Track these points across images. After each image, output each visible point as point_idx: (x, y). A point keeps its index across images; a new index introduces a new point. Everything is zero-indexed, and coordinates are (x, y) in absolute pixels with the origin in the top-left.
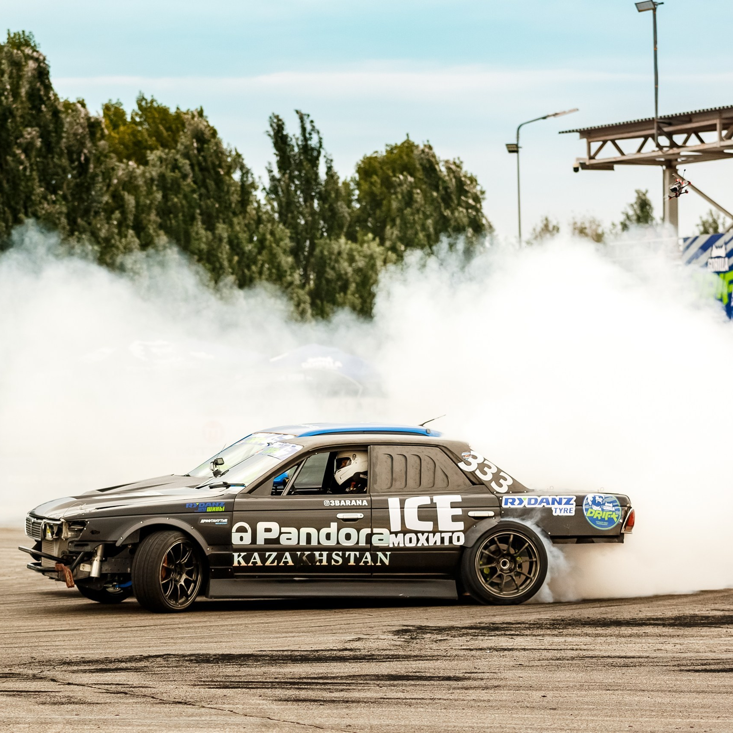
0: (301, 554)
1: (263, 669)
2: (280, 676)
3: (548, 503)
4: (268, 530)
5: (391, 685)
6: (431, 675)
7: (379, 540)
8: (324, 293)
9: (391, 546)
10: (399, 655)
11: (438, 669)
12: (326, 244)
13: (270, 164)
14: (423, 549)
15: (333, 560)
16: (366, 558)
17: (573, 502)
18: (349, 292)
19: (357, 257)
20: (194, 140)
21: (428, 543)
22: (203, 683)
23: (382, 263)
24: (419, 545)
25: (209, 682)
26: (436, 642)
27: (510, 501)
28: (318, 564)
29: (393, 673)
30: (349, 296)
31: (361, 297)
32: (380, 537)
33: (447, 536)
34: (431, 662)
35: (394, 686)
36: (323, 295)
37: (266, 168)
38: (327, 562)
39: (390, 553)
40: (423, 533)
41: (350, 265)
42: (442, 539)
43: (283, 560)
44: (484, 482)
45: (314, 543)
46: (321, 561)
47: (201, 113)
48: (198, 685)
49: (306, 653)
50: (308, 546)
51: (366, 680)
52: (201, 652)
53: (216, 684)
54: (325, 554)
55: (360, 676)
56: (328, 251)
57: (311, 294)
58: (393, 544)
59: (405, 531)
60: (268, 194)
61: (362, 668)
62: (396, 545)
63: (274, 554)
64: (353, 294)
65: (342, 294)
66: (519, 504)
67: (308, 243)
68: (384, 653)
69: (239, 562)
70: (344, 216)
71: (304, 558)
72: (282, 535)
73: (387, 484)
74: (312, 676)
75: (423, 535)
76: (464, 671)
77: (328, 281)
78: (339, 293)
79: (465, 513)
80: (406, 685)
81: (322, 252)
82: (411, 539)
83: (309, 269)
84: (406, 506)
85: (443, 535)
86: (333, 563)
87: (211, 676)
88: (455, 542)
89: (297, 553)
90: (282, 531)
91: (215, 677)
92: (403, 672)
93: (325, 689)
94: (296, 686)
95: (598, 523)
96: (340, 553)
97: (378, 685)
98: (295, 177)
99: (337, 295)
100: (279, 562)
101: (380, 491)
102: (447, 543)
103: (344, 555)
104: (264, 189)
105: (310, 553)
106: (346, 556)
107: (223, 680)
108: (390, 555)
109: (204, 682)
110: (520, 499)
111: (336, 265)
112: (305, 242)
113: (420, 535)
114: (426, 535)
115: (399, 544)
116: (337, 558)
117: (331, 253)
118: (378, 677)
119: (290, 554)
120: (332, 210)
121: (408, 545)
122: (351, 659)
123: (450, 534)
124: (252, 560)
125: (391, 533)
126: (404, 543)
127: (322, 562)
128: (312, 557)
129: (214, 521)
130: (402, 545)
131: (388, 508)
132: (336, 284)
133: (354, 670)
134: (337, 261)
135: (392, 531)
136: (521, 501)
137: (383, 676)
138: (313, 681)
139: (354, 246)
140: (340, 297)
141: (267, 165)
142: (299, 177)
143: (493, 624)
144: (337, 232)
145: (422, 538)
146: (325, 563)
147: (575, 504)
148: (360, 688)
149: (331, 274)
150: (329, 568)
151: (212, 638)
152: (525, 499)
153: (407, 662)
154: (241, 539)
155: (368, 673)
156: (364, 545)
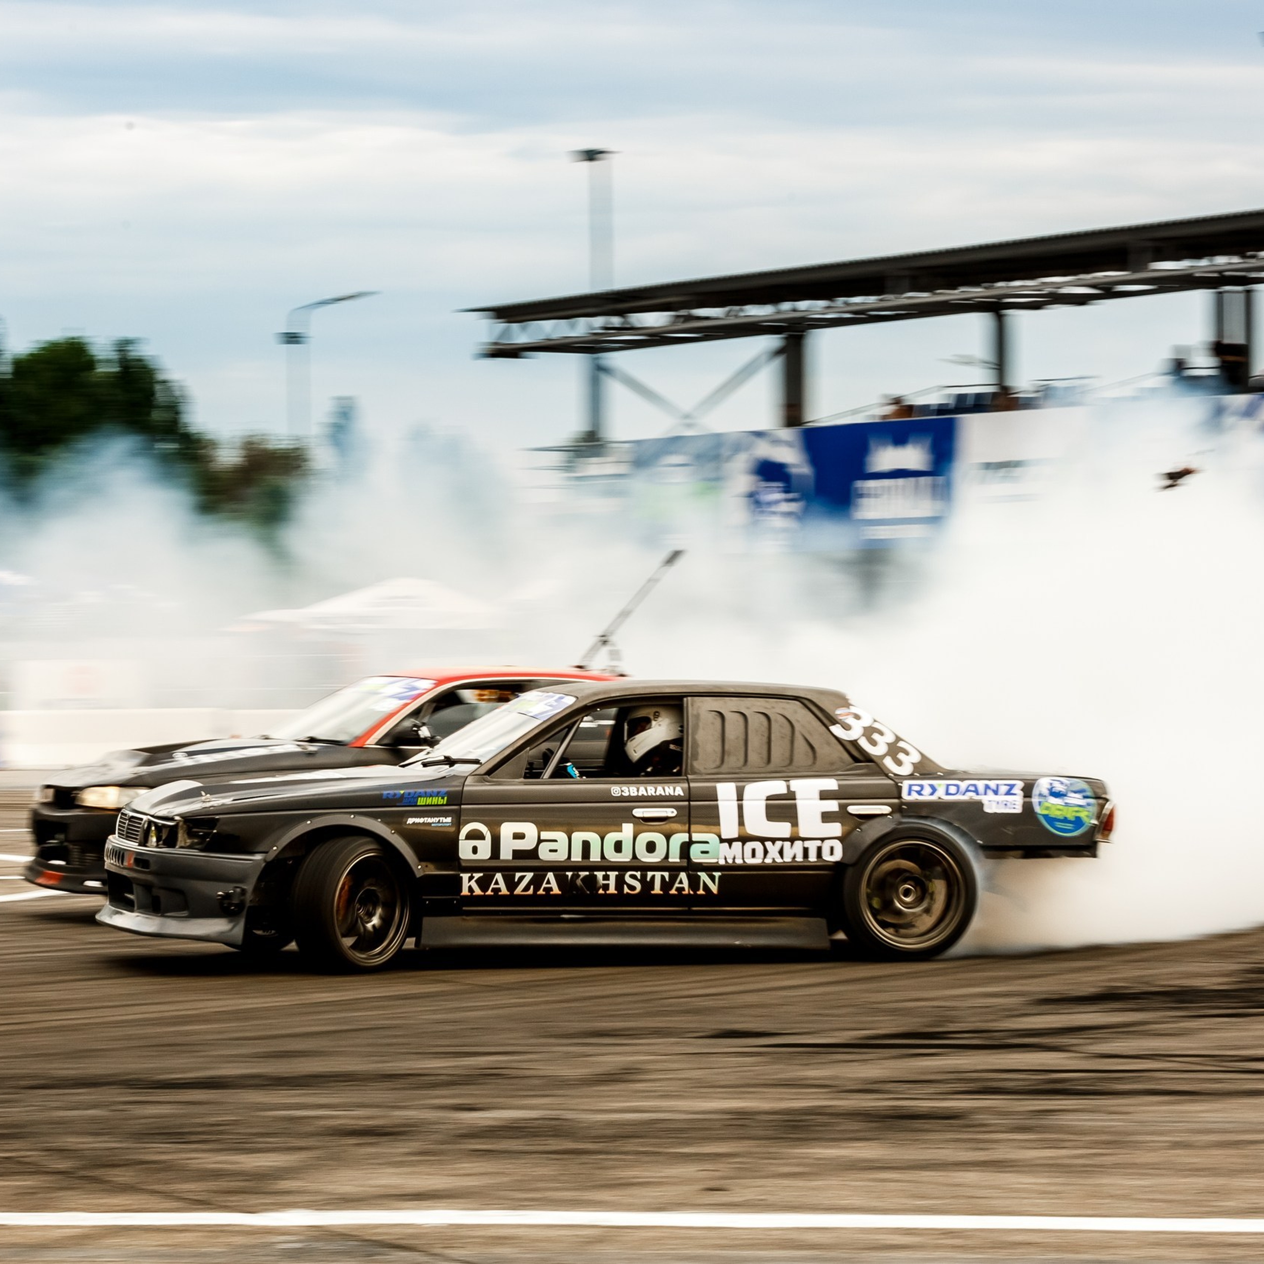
0: (572, 876)
3: (976, 792)
4: (519, 836)
7: (703, 852)
9: (722, 862)
14: (775, 867)
15: (625, 886)
16: (681, 882)
17: (1018, 790)
21: (782, 856)
24: (768, 861)
27: (918, 788)
28: (601, 891)
32: (704, 847)
33: (812, 846)
38: (616, 889)
39: (719, 874)
40: (773, 840)
42: (806, 851)
43: (544, 885)
44: (875, 759)
46: (606, 887)
50: (586, 863)
58: (726, 859)
59: (744, 839)
62: (730, 861)
63: (529, 876)
66: (932, 794)
69: (471, 889)
71: (579, 882)
72: (542, 845)
73: (715, 761)
75: (773, 844)
79: (843, 807)
82: (754, 851)
84: (745, 796)
85: (807, 844)
88: (827, 857)
89: (567, 873)
90: (542, 838)
95: (1059, 825)
96: (638, 874)
100: (537, 889)
101: (703, 771)
102: (813, 858)
103: (644, 876)
105: (587, 873)
106: (648, 879)
108: (720, 877)
110: (932, 786)
113: (768, 844)
114: (779, 844)
115: (734, 859)
116: (633, 881)
119: (554, 875)
121: (750, 861)
123: (819, 843)
124: (492, 886)
125: (722, 841)
126: (743, 858)
127: (608, 889)
128: (591, 881)
129: (430, 820)
130: (739, 861)
131: (717, 800)
135: (723, 837)
136: (934, 790)
145: (773, 849)
146: (612, 890)
147: (1022, 793)
150: (620, 898)
152: (940, 785)
154: (475, 850)
156: (678, 860)
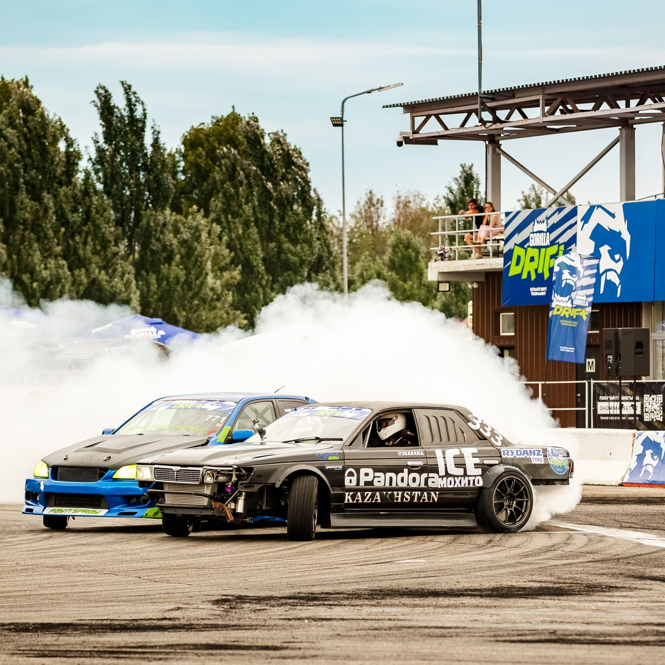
0: (386, 494)
1: (83, 638)
2: (99, 645)
5: (209, 654)
6: (249, 644)
8: (148, 264)
9: (439, 487)
10: (218, 625)
11: (257, 638)
12: (151, 215)
13: (96, 134)
15: (404, 498)
16: (424, 496)
18: (173, 263)
19: (182, 229)
20: (20, 111)
21: (461, 484)
22: (21, 652)
23: (207, 235)
24: (456, 486)
25: (27, 650)
26: (255, 611)
28: (395, 501)
29: (212, 642)
30: (173, 268)
31: (186, 268)
32: (433, 480)
34: (250, 631)
35: (212, 655)
36: (148, 267)
37: (92, 138)
38: (401, 500)
41: (175, 236)
43: (375, 498)
45: (394, 485)
47: (26, 83)
48: (17, 654)
49: (125, 622)
51: (184, 649)
52: (21, 621)
53: (35, 652)
54: (400, 493)
55: (178, 645)
56: (154, 223)
57: (135, 264)
58: (441, 485)
60: (94, 164)
61: (180, 638)
63: (370, 493)
64: (178, 266)
65: (166, 265)
67: (133, 215)
68: (203, 622)
69: (348, 500)
70: (169, 187)
71: (388, 496)
72: (375, 479)
74: (131, 645)
76: (282, 641)
77: (153, 253)
78: (164, 265)
80: (224, 655)
81: (148, 223)
83: (133, 240)
86: (404, 500)
87: (30, 645)
89: (384, 492)
90: (375, 475)
91: (33, 645)
92: (221, 641)
93: (144, 659)
94: (115, 655)
96: (409, 493)
97: (196, 654)
98: (121, 148)
99: (162, 266)
100: (372, 500)
104: (90, 159)
106: (413, 495)
107: (42, 649)
108: (438, 494)
109: (23, 650)
111: (161, 236)
112: (131, 213)
115: (444, 485)
116: (407, 496)
117: (157, 225)
118: (196, 647)
119: (378, 493)
120: (157, 180)
122: (170, 628)
125: (439, 477)
126: (447, 485)
127: (398, 500)
128: (392, 496)
129: (334, 467)
131: (436, 458)
132: (160, 256)
133: (172, 639)
134: (162, 232)
137: (201, 645)
138: (132, 650)
139: (179, 217)
140: (165, 268)
141: (93, 135)
142: (125, 149)
143: (312, 594)
144: (163, 203)
148: (178, 657)
149: (156, 246)
151: (32, 607)
153: (226, 632)
154: (351, 481)
155: (187, 643)
